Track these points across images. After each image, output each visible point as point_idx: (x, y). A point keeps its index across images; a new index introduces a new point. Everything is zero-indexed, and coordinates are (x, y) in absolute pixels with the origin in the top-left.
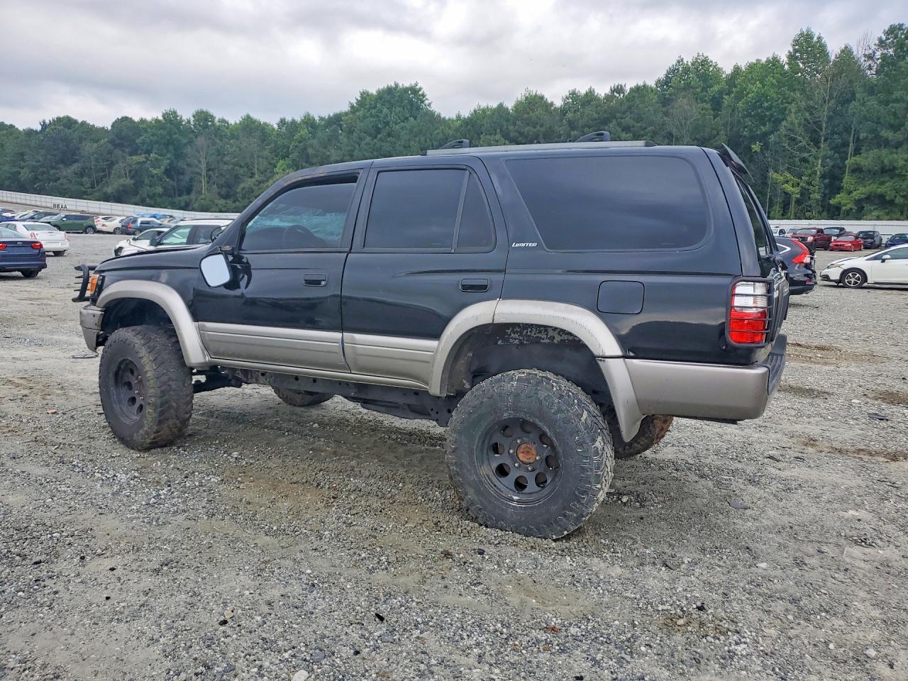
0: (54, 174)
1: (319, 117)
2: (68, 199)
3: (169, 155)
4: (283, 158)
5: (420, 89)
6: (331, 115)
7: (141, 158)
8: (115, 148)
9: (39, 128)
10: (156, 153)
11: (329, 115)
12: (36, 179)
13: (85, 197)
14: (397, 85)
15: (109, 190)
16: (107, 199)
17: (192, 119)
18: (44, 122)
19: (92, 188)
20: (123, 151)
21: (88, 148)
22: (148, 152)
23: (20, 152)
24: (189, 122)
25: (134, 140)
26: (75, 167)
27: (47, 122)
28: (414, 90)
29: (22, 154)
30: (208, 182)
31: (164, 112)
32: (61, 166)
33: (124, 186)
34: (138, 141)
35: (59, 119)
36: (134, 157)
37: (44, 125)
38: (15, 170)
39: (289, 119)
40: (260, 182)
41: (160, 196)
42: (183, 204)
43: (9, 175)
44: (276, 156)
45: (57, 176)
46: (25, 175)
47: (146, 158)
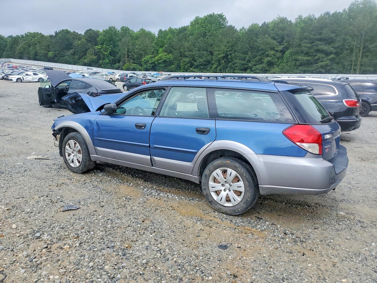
0: (63, 54)
2: (69, 65)
3: (111, 46)
4: (161, 47)
5: (224, 15)
7: (99, 47)
8: (88, 42)
9: (54, 34)
10: (105, 45)
12: (56, 56)
13: (76, 64)
14: (214, 14)
15: (86, 61)
16: (85, 65)
17: (120, 30)
18: (56, 32)
19: (79, 60)
20: (92, 44)
21: (77, 43)
22: (102, 44)
23: (48, 44)
24: (119, 31)
25: (96, 39)
26: (71, 51)
27: (58, 32)
28: (221, 16)
29: (49, 46)
30: (128, 57)
31: (109, 26)
32: (65, 51)
33: (92, 59)
34: (98, 39)
35: (63, 30)
36: (96, 46)
37: (56, 33)
38: (46, 52)
39: (163, 30)
40: (152, 57)
41: (107, 63)
42: (117, 67)
43: (44, 55)
45: (64, 55)
46: (50, 54)
47: (101, 47)
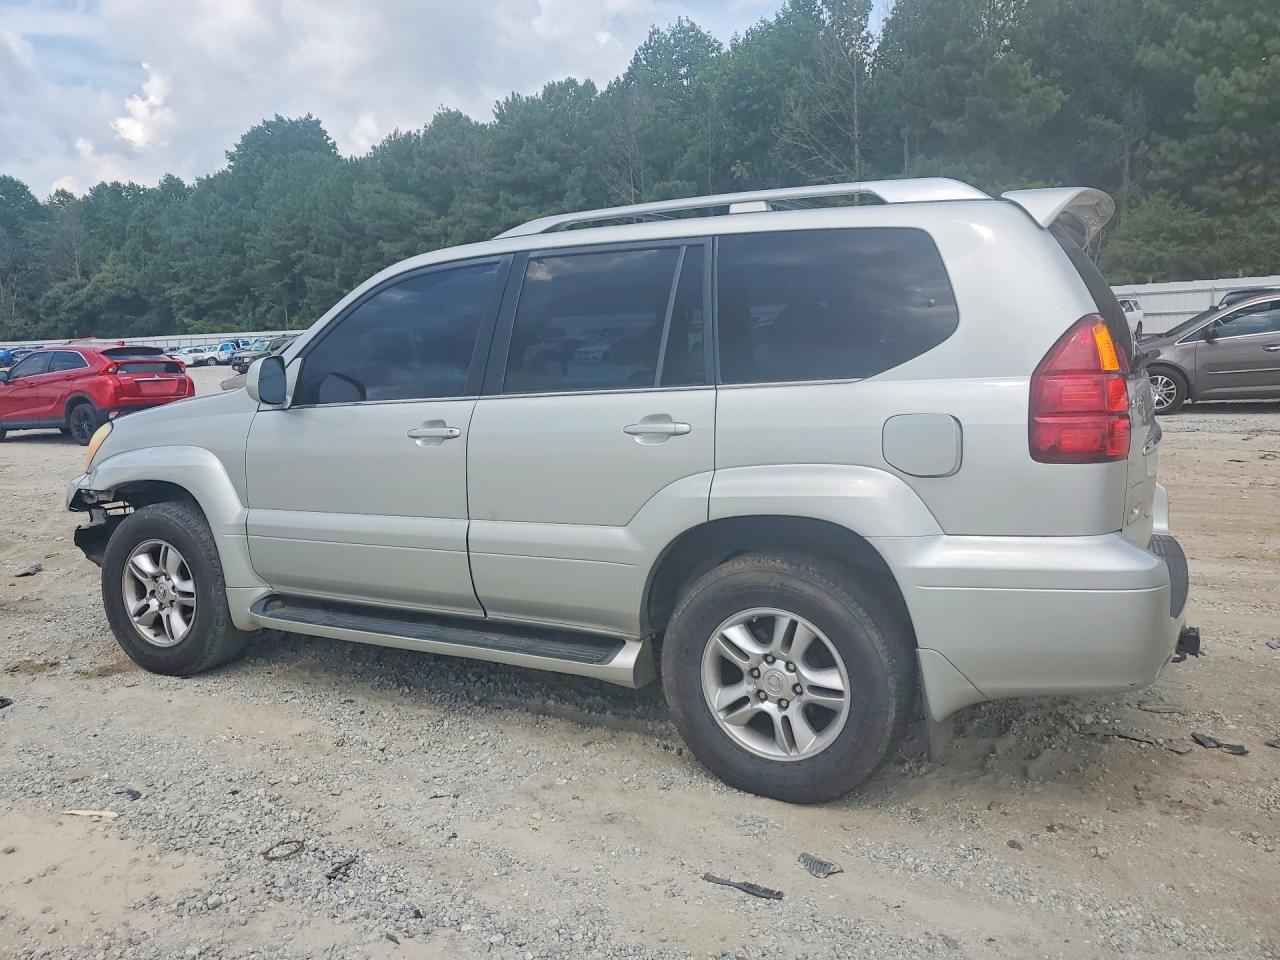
1: (198, 179)
6: (212, 177)
11: (208, 176)
44: (109, 244)
